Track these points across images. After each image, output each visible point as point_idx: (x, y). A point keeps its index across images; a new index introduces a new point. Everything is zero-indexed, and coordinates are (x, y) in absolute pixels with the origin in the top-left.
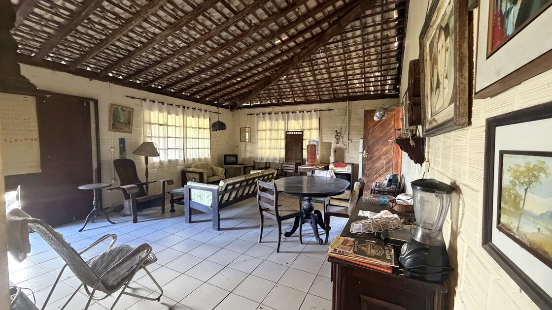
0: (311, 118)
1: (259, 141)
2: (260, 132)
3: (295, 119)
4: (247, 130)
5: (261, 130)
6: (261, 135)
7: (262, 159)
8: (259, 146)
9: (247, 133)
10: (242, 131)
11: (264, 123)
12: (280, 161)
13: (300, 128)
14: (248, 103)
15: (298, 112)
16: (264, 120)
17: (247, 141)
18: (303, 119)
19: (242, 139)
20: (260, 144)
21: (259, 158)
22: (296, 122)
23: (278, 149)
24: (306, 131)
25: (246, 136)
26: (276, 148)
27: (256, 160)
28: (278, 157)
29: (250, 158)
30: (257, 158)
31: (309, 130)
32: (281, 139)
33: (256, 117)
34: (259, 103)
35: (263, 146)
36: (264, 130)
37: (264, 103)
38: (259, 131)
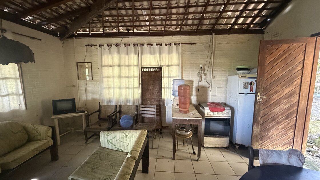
0: (170, 52)
1: (106, 80)
2: (105, 69)
3: (151, 53)
4: (87, 66)
5: (107, 66)
6: (106, 72)
7: (110, 101)
8: (105, 85)
9: (87, 70)
10: (80, 66)
11: (110, 57)
12: (134, 103)
13: (157, 64)
14: (86, 31)
15: (154, 45)
16: (110, 53)
17: (88, 78)
18: (160, 53)
19: (80, 77)
20: (106, 82)
21: (106, 100)
22: (152, 56)
23: (131, 88)
24: (164, 67)
25: (85, 73)
26: (128, 88)
27: (102, 102)
28: (131, 98)
29: (94, 100)
30: (103, 101)
31: (168, 66)
32: (134, 77)
33: (99, 50)
34: (101, 31)
35: (111, 85)
36: (111, 66)
37: (108, 32)
38: (104, 66)
